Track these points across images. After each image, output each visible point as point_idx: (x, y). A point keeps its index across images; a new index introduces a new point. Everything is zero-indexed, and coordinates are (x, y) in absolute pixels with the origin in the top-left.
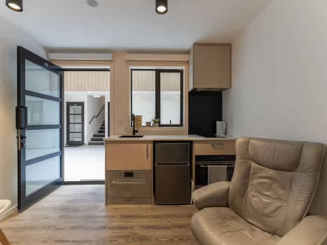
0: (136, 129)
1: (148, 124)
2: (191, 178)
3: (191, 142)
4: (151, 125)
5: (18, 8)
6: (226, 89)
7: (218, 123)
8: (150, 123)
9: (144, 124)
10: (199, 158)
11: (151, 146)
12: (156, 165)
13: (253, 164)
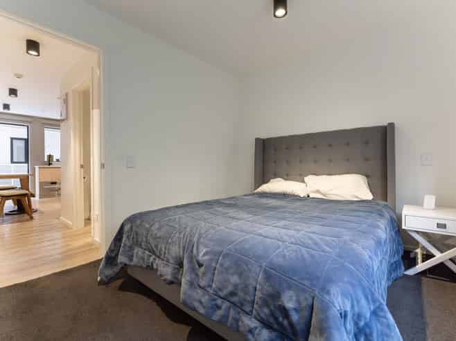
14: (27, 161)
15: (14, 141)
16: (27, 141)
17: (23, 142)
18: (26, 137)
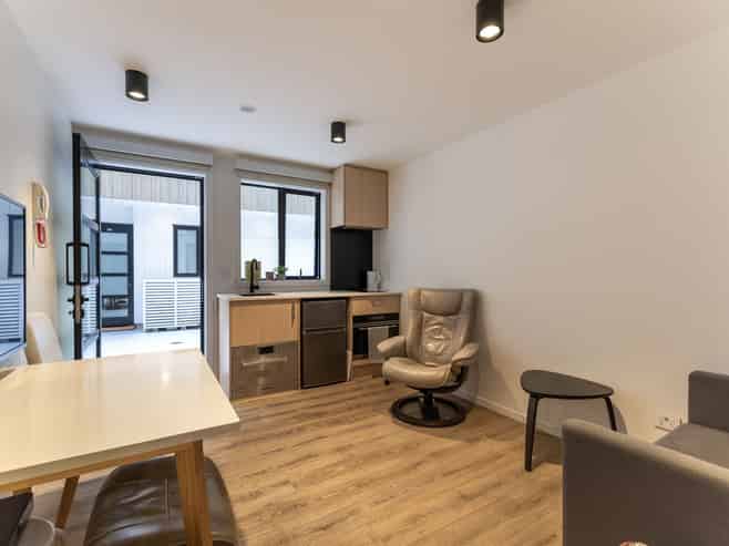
0: (255, 284)
1: (269, 275)
2: (347, 348)
3: (347, 299)
4: (275, 277)
5: (141, 96)
6: (380, 229)
7: (370, 274)
8: (272, 273)
9: (263, 276)
10: (357, 319)
11: (297, 306)
12: (304, 333)
13: (426, 315)
14: (200, 272)
15: (179, 232)
16: (200, 231)
17: (194, 232)
18: (198, 224)
